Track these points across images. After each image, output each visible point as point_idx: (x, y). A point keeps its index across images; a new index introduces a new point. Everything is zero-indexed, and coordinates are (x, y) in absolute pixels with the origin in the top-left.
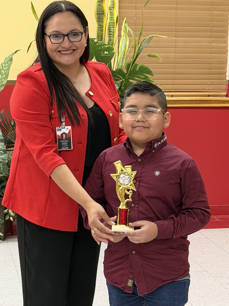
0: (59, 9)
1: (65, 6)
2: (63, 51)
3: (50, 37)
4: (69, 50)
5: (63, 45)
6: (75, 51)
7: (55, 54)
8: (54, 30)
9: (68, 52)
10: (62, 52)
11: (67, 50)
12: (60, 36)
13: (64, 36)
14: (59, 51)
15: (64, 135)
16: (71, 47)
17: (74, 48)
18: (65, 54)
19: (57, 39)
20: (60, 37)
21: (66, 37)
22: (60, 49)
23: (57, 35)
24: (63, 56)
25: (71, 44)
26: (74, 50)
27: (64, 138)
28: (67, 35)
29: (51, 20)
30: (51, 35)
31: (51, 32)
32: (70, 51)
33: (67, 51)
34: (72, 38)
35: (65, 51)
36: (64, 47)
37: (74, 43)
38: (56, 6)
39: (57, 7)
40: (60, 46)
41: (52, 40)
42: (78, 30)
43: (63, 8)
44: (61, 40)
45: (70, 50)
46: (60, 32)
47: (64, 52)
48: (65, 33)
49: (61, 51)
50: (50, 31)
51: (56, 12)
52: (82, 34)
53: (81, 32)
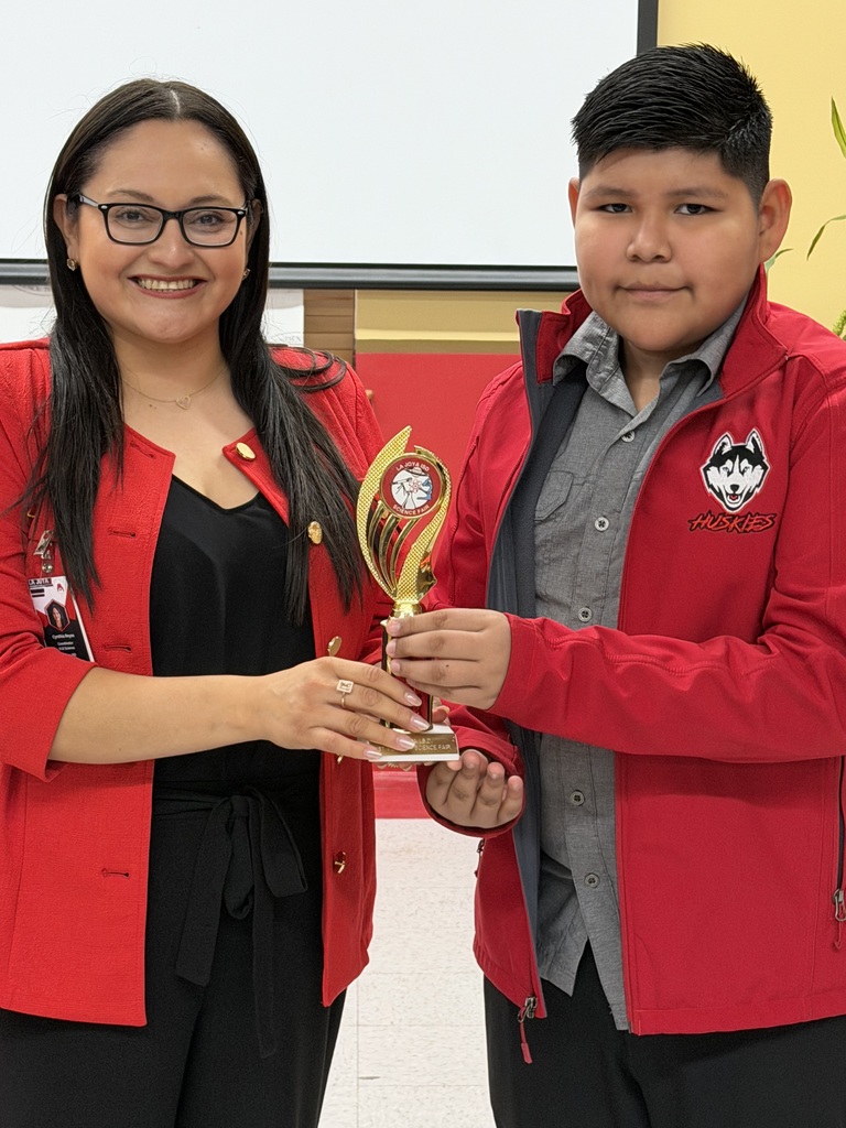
0: (158, 105)
1: (181, 100)
2: (153, 278)
3: (105, 213)
4: (177, 280)
5: (155, 254)
6: (203, 285)
7: (115, 285)
9: (173, 286)
10: (148, 283)
11: (171, 276)
12: (146, 216)
13: (167, 215)
14: (136, 279)
16: (187, 265)
17: (199, 272)
18: (158, 294)
19: (134, 224)
20: (145, 220)
21: (172, 224)
23: (136, 210)
25: (190, 254)
26: (197, 281)
28: (179, 215)
30: (110, 206)
31: (112, 195)
33: (168, 281)
34: (195, 230)
35: (159, 279)
36: (157, 263)
37: (205, 253)
41: (111, 231)
42: (230, 204)
44: (148, 234)
45: (183, 279)
47: (155, 285)
48: (171, 206)
49: (146, 277)
51: (146, 118)
52: (240, 218)
53: (236, 211)
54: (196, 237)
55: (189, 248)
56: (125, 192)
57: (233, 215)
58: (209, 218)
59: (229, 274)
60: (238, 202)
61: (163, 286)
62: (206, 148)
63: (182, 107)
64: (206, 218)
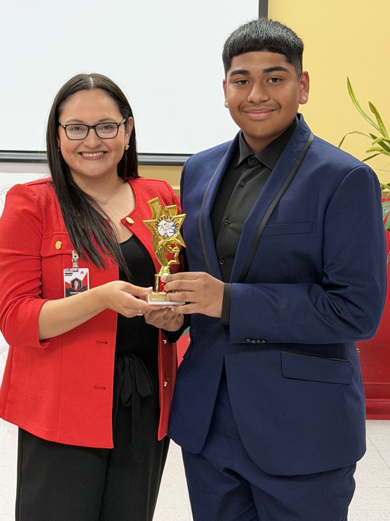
0: (84, 84)
1: (94, 81)
2: (87, 152)
3: (65, 128)
4: (96, 152)
5: (86, 143)
6: (107, 154)
7: (73, 156)
8: (73, 118)
9: (95, 155)
10: (85, 155)
11: (93, 151)
12: (81, 128)
13: (89, 127)
14: (81, 153)
16: (98, 146)
17: (104, 148)
18: (89, 158)
19: (77, 132)
20: (82, 130)
21: (92, 131)
22: (82, 149)
23: (78, 126)
24: (86, 161)
25: (99, 142)
26: (105, 152)
27: (76, 288)
28: (94, 127)
29: (70, 101)
30: (66, 126)
31: (68, 122)
32: (98, 154)
33: (93, 153)
34: (101, 132)
35: (89, 153)
36: (87, 147)
37: (105, 141)
39: (81, 82)
40: (82, 145)
41: (69, 134)
42: (113, 120)
43: (91, 84)
44: (83, 135)
45: (98, 152)
46: (82, 122)
47: (88, 155)
48: (91, 124)
49: (84, 152)
50: (67, 120)
51: (79, 90)
52: (118, 126)
53: (117, 123)
54: (101, 135)
55: (98, 139)
56: (73, 120)
57: (116, 125)
61: (91, 155)
63: (94, 84)
64: (106, 127)
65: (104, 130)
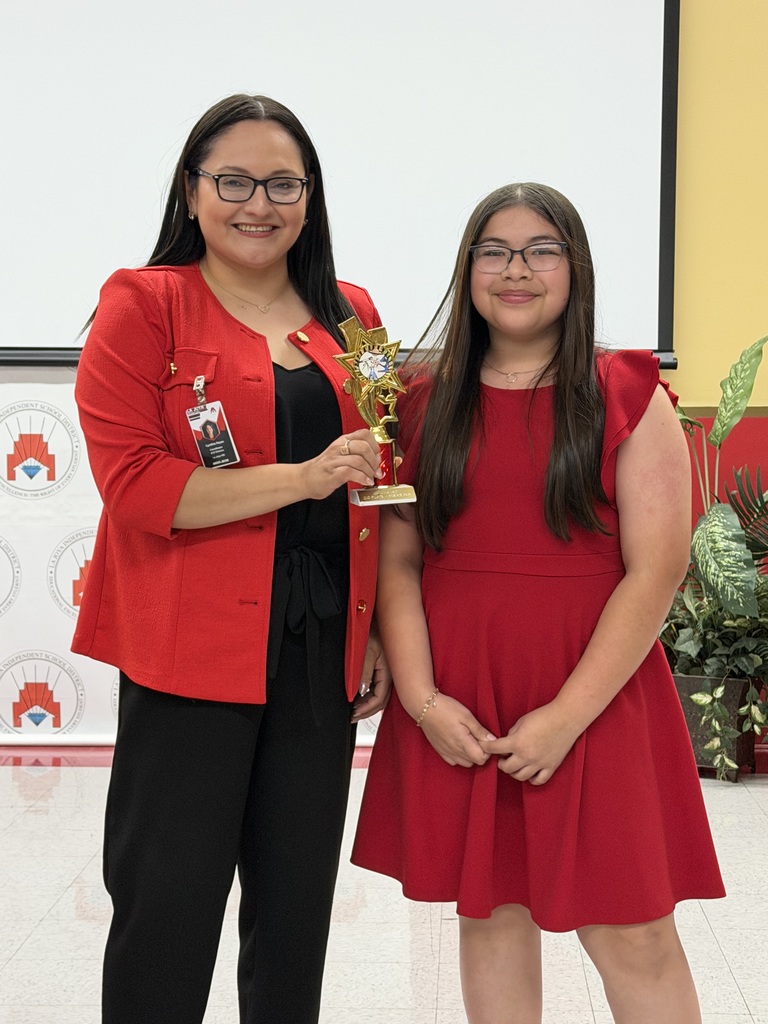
0: (251, 111)
1: (265, 107)
2: (246, 225)
3: (217, 181)
4: (261, 225)
5: (248, 208)
6: (277, 230)
9: (260, 229)
10: (243, 228)
11: (258, 223)
12: (243, 183)
13: (257, 183)
14: (237, 225)
15: (209, 427)
16: (268, 216)
17: (275, 221)
18: (249, 234)
19: (235, 188)
20: (241, 185)
21: (260, 189)
22: (242, 219)
23: (237, 178)
24: (244, 237)
25: (271, 208)
26: (275, 228)
27: (211, 435)
28: (264, 183)
30: (220, 176)
31: (221, 169)
32: (265, 229)
33: (257, 226)
34: (276, 193)
35: (251, 225)
36: (251, 214)
37: (281, 209)
38: (243, 104)
39: (246, 106)
40: (241, 211)
41: (221, 193)
42: (294, 174)
43: (260, 112)
44: (244, 194)
45: (266, 225)
46: (245, 171)
47: (248, 228)
48: (259, 176)
49: (242, 224)
50: (219, 167)
51: (243, 119)
52: (303, 184)
53: (301, 180)
54: (275, 197)
55: (270, 204)
56: (229, 168)
57: (299, 182)
58: (283, 185)
59: (295, 223)
60: (301, 174)
61: (253, 229)
62: (282, 138)
63: (266, 112)
64: (281, 185)
65: (277, 189)
